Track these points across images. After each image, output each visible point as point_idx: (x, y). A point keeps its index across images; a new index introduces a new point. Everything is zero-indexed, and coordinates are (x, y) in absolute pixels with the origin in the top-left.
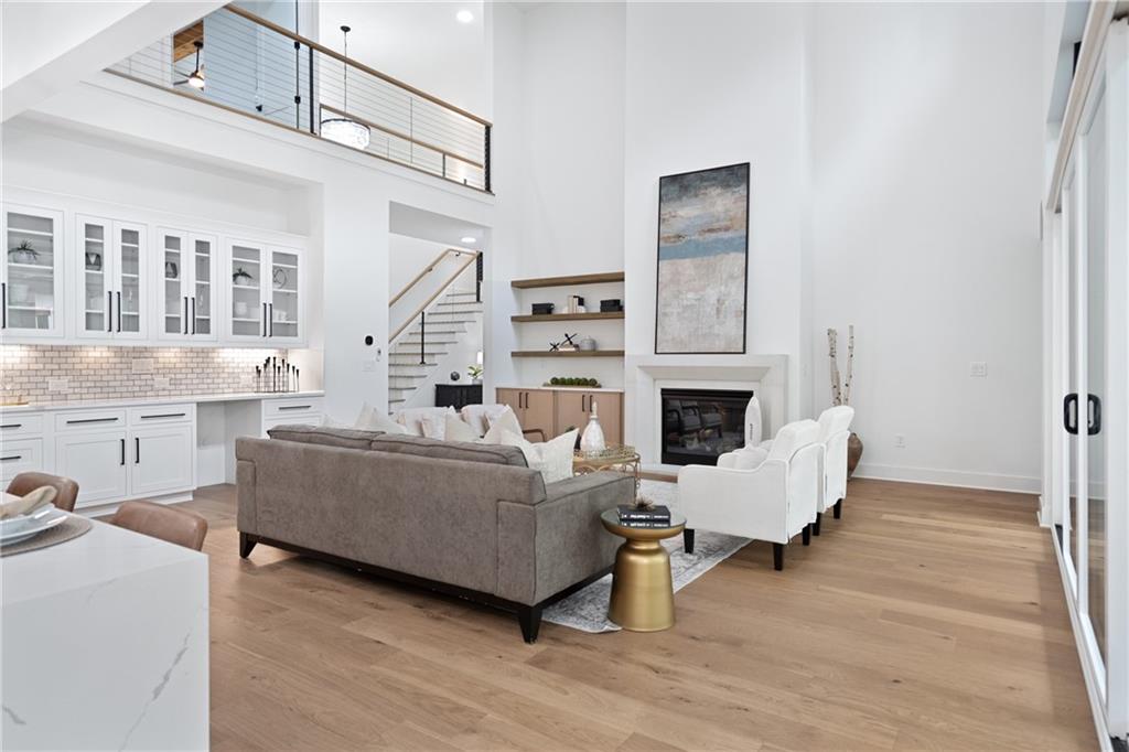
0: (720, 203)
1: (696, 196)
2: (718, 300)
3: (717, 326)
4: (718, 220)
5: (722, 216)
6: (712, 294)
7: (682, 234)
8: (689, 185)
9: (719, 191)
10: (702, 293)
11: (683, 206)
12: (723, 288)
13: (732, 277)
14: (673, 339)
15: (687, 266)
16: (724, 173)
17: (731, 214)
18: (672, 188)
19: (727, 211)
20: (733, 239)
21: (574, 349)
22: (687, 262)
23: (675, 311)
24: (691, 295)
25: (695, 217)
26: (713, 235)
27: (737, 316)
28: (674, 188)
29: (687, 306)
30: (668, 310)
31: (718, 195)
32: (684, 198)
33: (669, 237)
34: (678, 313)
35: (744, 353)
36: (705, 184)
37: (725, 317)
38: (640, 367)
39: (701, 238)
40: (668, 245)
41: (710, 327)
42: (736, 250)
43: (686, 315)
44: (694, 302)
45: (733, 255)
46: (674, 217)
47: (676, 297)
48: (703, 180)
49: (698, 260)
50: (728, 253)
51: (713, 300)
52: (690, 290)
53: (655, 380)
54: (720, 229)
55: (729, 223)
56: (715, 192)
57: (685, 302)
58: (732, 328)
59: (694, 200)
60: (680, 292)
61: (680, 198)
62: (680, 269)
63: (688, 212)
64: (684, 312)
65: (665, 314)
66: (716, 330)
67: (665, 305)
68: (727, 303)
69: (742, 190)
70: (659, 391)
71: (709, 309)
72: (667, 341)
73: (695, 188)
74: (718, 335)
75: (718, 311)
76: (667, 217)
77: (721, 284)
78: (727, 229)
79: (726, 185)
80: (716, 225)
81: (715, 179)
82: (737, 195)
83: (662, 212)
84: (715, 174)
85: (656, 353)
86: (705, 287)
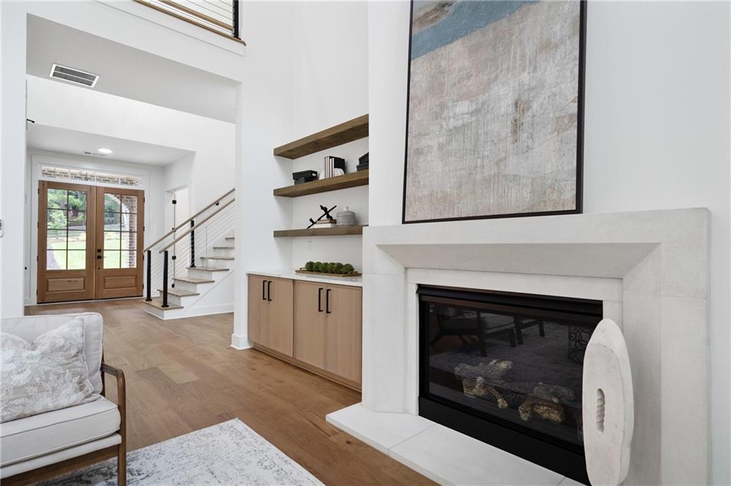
2: (516, 104)
3: (513, 159)
6: (503, 95)
10: (481, 98)
12: (525, 77)
13: (547, 46)
14: (432, 195)
15: (456, 55)
21: (329, 226)
22: (456, 47)
23: (434, 143)
24: (463, 107)
27: (558, 130)
29: (456, 128)
30: (424, 142)
33: (427, 14)
34: (441, 147)
35: (579, 210)
37: (531, 137)
38: (380, 246)
40: (425, 28)
41: (500, 163)
43: (454, 146)
44: (467, 119)
47: (438, 116)
49: (475, 37)
51: (506, 106)
52: (460, 98)
53: (406, 269)
57: (452, 123)
60: (443, 106)
62: (443, 63)
64: (449, 142)
65: (419, 152)
66: (514, 165)
67: (421, 135)
68: (535, 106)
70: (415, 288)
71: (497, 127)
72: (423, 199)
74: (516, 177)
75: (516, 126)
77: (524, 70)
85: (404, 222)
86: (486, 87)
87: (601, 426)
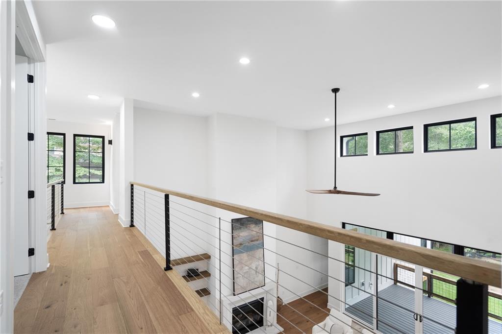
0: (254, 229)
1: (246, 227)
2: (256, 268)
3: (256, 278)
4: (254, 237)
5: (255, 235)
6: (254, 266)
7: (242, 243)
8: (244, 223)
9: (254, 226)
10: (250, 266)
11: (242, 232)
12: (257, 263)
14: (241, 287)
15: (244, 256)
19: (257, 233)
20: (258, 244)
22: (244, 254)
23: (241, 275)
24: (246, 268)
25: (247, 236)
26: (253, 243)
28: (237, 225)
30: (238, 276)
31: (254, 227)
32: (242, 228)
33: (237, 245)
35: (265, 285)
36: (250, 223)
37: (258, 274)
40: (236, 248)
41: (253, 278)
42: (260, 248)
44: (248, 270)
45: (259, 250)
46: (238, 236)
47: (241, 269)
48: (248, 221)
49: (248, 253)
50: (257, 249)
51: (254, 268)
52: (246, 266)
54: (255, 241)
55: (257, 238)
56: (253, 226)
57: (245, 271)
58: (261, 277)
59: (246, 229)
60: (242, 267)
61: (240, 228)
62: (242, 258)
63: (244, 234)
64: (244, 275)
65: (237, 278)
66: (256, 279)
67: (237, 274)
68: (258, 268)
69: (261, 224)
70: (232, 309)
71: (253, 272)
72: (239, 289)
73: (246, 224)
74: (257, 281)
75: (256, 272)
76: (235, 236)
78: (257, 240)
79: (255, 223)
80: (254, 239)
81: (252, 221)
82: (259, 227)
83: (233, 234)
85: (234, 295)
86: (251, 264)
87: (270, 316)
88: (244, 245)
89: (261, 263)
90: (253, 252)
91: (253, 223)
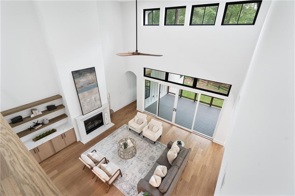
0: (89, 77)
1: (84, 76)
2: (95, 98)
4: (91, 81)
5: (91, 80)
6: (93, 98)
7: (83, 86)
8: (81, 73)
9: (89, 74)
10: (91, 98)
12: (95, 96)
13: (96, 93)
14: (87, 110)
15: (86, 93)
16: (90, 70)
17: (93, 79)
18: (77, 75)
19: (92, 79)
20: (95, 85)
22: (86, 92)
23: (86, 104)
24: (89, 99)
25: (85, 81)
26: (90, 85)
27: (99, 101)
28: (77, 74)
29: (88, 102)
30: (84, 105)
31: (89, 75)
32: (81, 77)
33: (79, 87)
34: (87, 104)
35: (102, 106)
36: (86, 73)
37: (97, 101)
39: (88, 86)
40: (79, 89)
41: (94, 104)
42: (96, 87)
43: (88, 104)
44: (89, 101)
45: (95, 88)
46: (79, 82)
47: (85, 101)
48: (84, 72)
49: (88, 91)
50: (94, 88)
51: (93, 99)
52: (88, 98)
54: (91, 83)
55: (93, 81)
56: (88, 74)
58: (98, 103)
59: (83, 77)
60: (86, 100)
61: (79, 77)
62: (84, 94)
63: (83, 80)
65: (83, 106)
69: (94, 73)
71: (93, 101)
72: (85, 111)
73: (83, 74)
74: (96, 105)
75: (95, 100)
76: (77, 82)
78: (93, 83)
79: (91, 73)
80: (90, 82)
81: (88, 71)
82: (93, 75)
83: (75, 81)
84: (87, 70)
85: (83, 115)
86: (91, 97)
87: (107, 120)
88: (84, 87)
89: (97, 95)
90: (91, 90)
91: (88, 73)
